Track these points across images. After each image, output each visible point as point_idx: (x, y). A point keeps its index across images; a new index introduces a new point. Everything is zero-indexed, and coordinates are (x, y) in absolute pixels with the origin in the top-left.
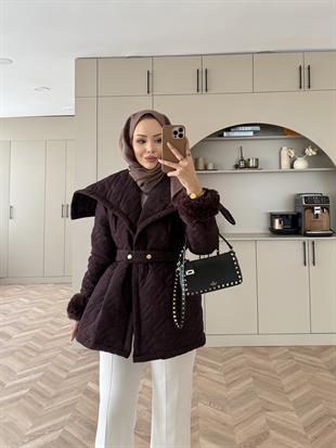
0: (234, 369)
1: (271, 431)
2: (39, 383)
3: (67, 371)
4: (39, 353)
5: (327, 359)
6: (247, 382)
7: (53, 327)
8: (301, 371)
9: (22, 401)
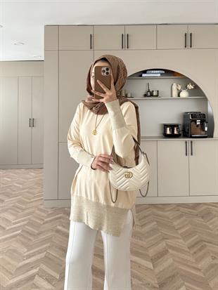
0: (145, 217)
1: (170, 250)
2: (27, 227)
3: (43, 220)
4: (23, 210)
5: (200, 210)
6: (153, 224)
7: (29, 195)
8: (184, 218)
9: (18, 237)
